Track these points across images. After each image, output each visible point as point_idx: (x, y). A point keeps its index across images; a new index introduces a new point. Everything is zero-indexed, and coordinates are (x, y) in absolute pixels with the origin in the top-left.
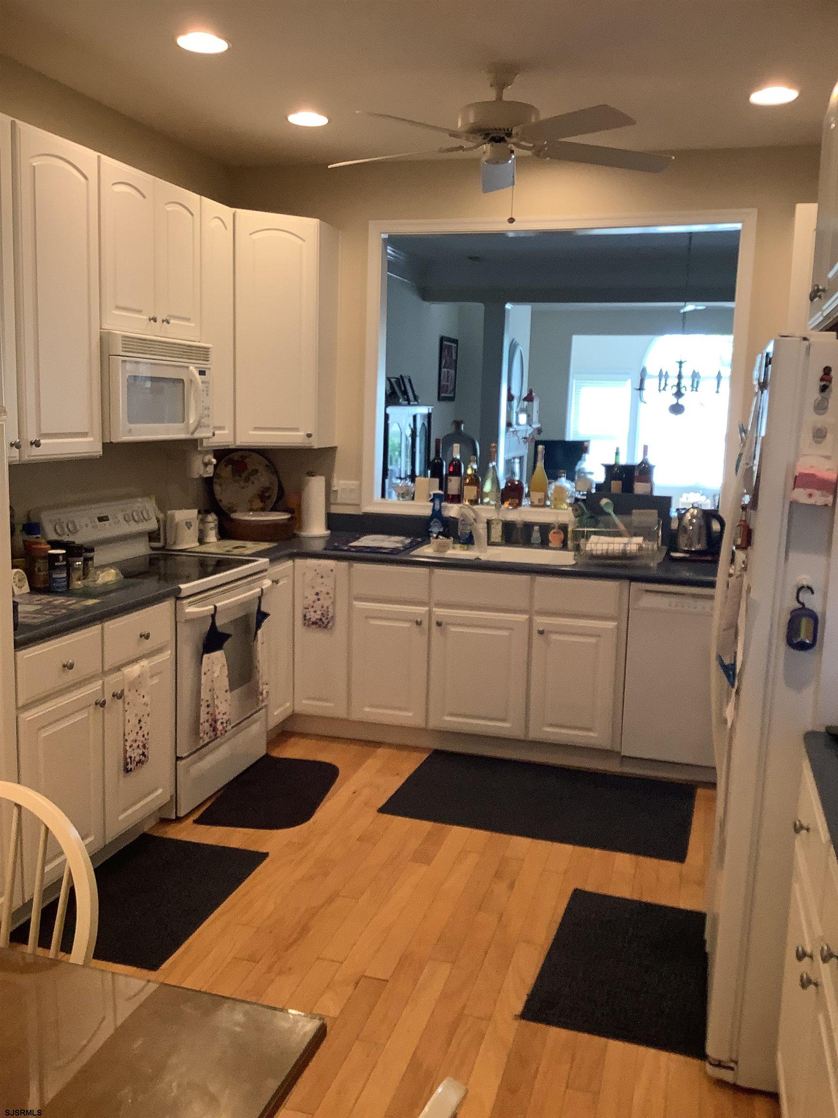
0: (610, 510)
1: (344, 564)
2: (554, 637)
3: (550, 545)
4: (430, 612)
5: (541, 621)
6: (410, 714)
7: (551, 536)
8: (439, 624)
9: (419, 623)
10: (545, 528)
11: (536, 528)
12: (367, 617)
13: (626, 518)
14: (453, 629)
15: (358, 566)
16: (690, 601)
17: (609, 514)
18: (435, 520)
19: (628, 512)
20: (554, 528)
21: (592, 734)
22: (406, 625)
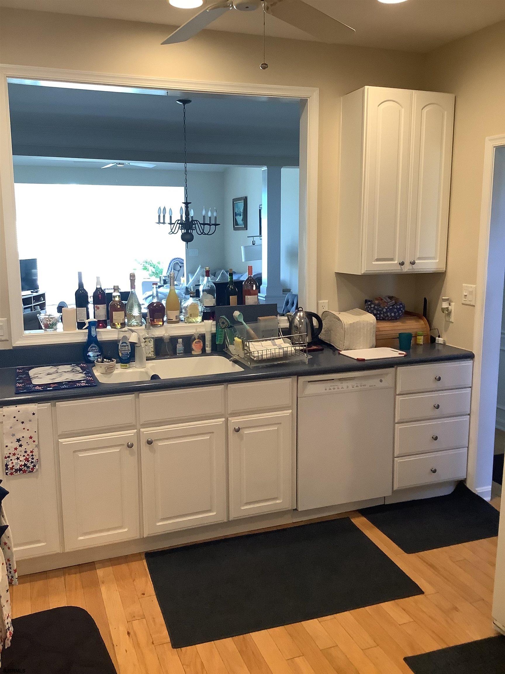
0: (242, 320)
1: (45, 406)
2: (246, 432)
3: (193, 353)
4: (138, 434)
5: (234, 421)
6: (126, 530)
7: (194, 346)
8: (150, 443)
9: (130, 446)
10: (188, 340)
11: (180, 340)
12: (74, 452)
13: (253, 325)
14: (160, 444)
15: (61, 405)
16: (339, 384)
17: (241, 323)
18: (92, 345)
19: (255, 320)
20: (195, 339)
21: (278, 501)
22: (117, 450)
